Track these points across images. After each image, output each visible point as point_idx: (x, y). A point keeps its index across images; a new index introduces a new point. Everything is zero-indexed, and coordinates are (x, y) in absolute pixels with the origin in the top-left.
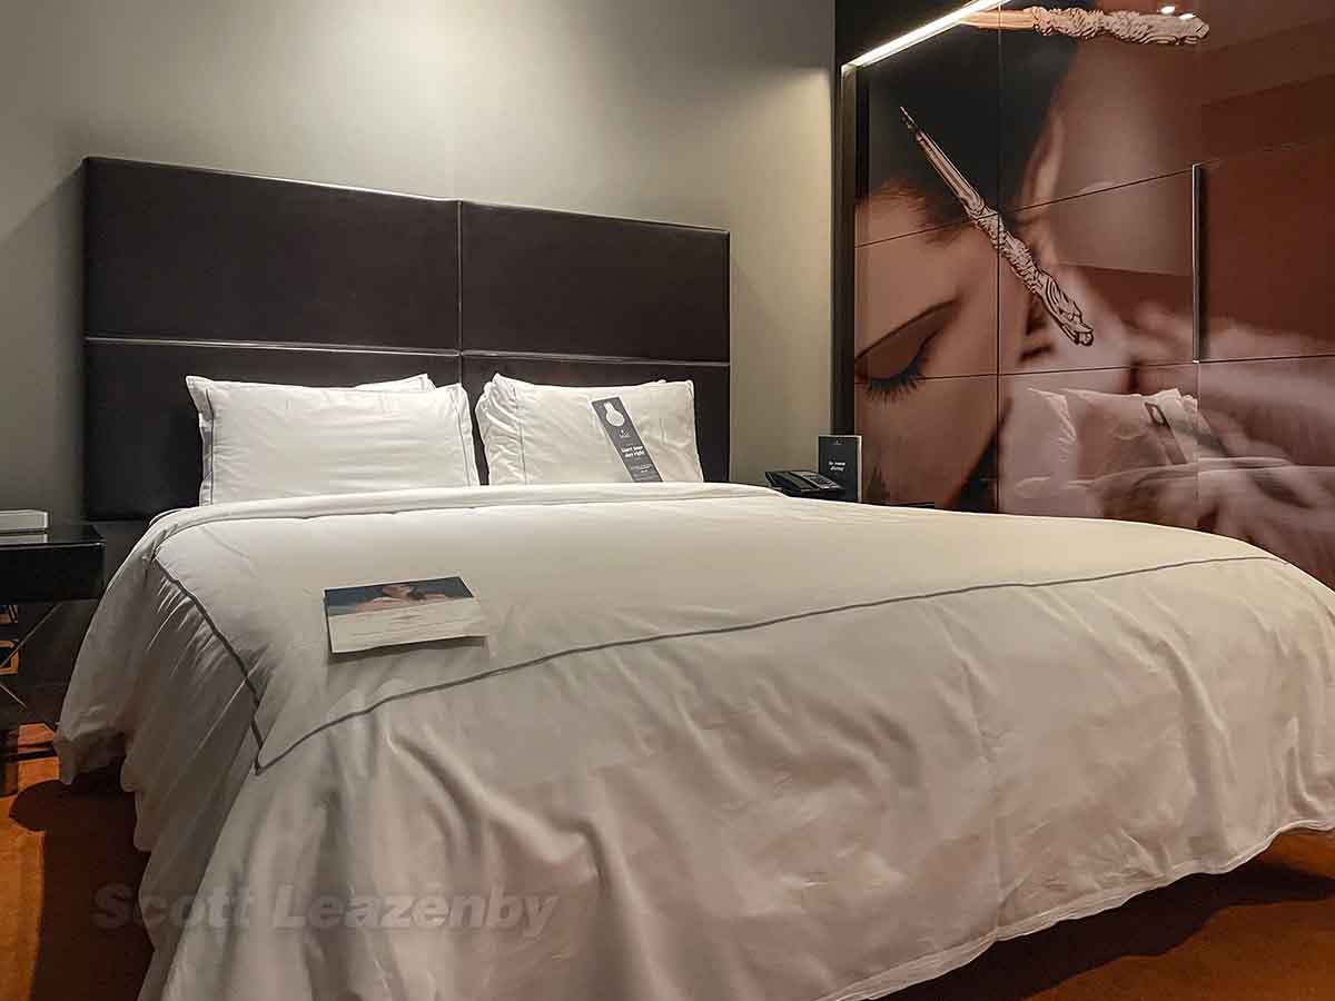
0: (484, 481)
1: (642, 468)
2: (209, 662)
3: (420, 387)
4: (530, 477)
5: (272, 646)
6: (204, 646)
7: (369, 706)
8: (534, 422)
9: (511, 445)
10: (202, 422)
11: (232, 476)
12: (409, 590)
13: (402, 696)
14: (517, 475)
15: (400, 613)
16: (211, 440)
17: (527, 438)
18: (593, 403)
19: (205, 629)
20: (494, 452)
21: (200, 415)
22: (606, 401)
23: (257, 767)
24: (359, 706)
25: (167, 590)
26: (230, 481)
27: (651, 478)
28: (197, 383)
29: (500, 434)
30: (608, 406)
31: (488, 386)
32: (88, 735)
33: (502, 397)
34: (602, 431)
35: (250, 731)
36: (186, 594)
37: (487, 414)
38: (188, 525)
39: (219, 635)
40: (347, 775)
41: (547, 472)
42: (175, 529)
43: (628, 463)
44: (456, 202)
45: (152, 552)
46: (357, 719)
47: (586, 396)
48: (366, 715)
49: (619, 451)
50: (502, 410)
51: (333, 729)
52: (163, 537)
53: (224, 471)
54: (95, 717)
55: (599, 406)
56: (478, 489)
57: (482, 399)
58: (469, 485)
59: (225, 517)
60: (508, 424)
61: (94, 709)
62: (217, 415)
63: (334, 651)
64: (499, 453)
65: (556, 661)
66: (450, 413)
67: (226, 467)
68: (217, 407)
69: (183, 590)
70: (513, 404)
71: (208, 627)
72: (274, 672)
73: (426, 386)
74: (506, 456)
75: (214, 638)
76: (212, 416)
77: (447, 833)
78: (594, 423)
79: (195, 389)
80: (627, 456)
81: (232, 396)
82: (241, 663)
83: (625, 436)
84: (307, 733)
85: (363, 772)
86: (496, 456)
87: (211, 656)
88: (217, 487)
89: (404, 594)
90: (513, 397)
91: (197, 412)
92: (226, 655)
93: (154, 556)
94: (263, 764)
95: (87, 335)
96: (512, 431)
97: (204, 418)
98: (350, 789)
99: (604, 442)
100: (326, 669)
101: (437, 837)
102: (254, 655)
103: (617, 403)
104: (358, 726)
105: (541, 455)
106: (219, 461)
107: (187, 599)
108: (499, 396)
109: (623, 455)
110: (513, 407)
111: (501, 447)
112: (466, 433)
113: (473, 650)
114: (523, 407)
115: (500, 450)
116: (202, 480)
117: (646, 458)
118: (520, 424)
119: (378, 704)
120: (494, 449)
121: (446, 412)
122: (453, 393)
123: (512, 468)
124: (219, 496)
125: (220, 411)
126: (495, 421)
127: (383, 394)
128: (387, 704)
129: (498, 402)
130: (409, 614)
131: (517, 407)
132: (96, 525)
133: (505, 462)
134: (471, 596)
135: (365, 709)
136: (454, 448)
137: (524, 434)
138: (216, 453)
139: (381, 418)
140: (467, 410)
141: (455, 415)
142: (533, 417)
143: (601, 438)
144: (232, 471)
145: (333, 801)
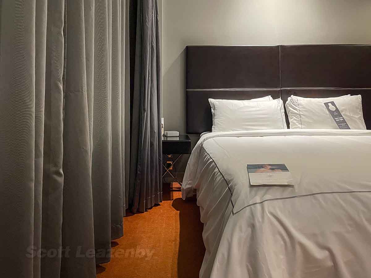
0: (288, 127)
1: (343, 124)
2: (219, 179)
3: (269, 99)
4: (303, 126)
5: (234, 179)
6: (217, 175)
7: (262, 201)
8: (304, 109)
9: (297, 116)
10: (212, 110)
11: (220, 125)
12: (270, 167)
13: (270, 200)
14: (299, 125)
15: (268, 174)
16: (214, 115)
17: (302, 115)
18: (324, 103)
19: (216, 170)
20: (291, 118)
21: (212, 109)
22: (329, 103)
23: (233, 213)
24: (259, 201)
25: (206, 156)
26: (219, 126)
27: (346, 128)
28: (211, 100)
29: (292, 113)
30: (330, 104)
31: (289, 99)
32: (188, 188)
33: (294, 102)
34: (327, 112)
35: (230, 203)
36: (211, 158)
37: (289, 107)
38: (210, 138)
39: (220, 172)
40: (256, 220)
41: (309, 125)
42: (207, 139)
43: (337, 122)
44: (279, 45)
45: (202, 144)
46: (258, 205)
47: (322, 101)
48: (260, 204)
49: (334, 119)
50: (294, 106)
51: (252, 206)
52: (204, 140)
53: (218, 124)
54: (190, 184)
55: (326, 104)
56: (287, 130)
57: (287, 102)
58: (284, 129)
59: (218, 136)
60: (295, 110)
61: (189, 182)
62: (216, 108)
63: (251, 184)
64: (293, 119)
65: (316, 195)
66: (278, 107)
67: (219, 122)
68: (216, 107)
69: (210, 157)
70: (297, 104)
71: (217, 169)
72: (235, 187)
73: (270, 99)
74: (296, 120)
75: (219, 173)
76: (214, 109)
77: (285, 242)
78: (325, 110)
79: (211, 102)
80: (337, 120)
81: (219, 103)
82: (227, 182)
83: (336, 114)
84: (245, 206)
85: (261, 220)
86: (292, 120)
87: (219, 178)
88: (216, 127)
89: (268, 168)
90: (297, 102)
91: (211, 108)
92: (223, 178)
93: (202, 145)
94: (234, 213)
95: (187, 89)
96: (298, 112)
97: (213, 109)
98: (257, 225)
99: (329, 116)
100: (249, 188)
101: (282, 243)
102: (230, 181)
103: (333, 103)
104: (258, 206)
105: (307, 120)
106: (216, 121)
107: (211, 160)
108: (293, 102)
109: (335, 120)
110: (297, 105)
111: (294, 117)
112: (283, 113)
113: (290, 189)
114: (301, 105)
115: (293, 118)
116: (212, 125)
117: (344, 121)
118: (299, 110)
119: (264, 201)
120: (291, 117)
121: (276, 107)
122: (279, 101)
123: (297, 123)
124: (216, 130)
125: (217, 108)
126: (291, 109)
127: (258, 102)
128: (266, 202)
129: (292, 103)
130: (271, 175)
131: (299, 105)
132: (189, 135)
133: (295, 122)
134: (289, 171)
135: (260, 202)
136: (279, 117)
137: (301, 113)
138: (216, 118)
139: (258, 109)
140: (283, 106)
141: (279, 108)
142: (304, 108)
143: (327, 114)
144: (220, 123)
145: (253, 226)
